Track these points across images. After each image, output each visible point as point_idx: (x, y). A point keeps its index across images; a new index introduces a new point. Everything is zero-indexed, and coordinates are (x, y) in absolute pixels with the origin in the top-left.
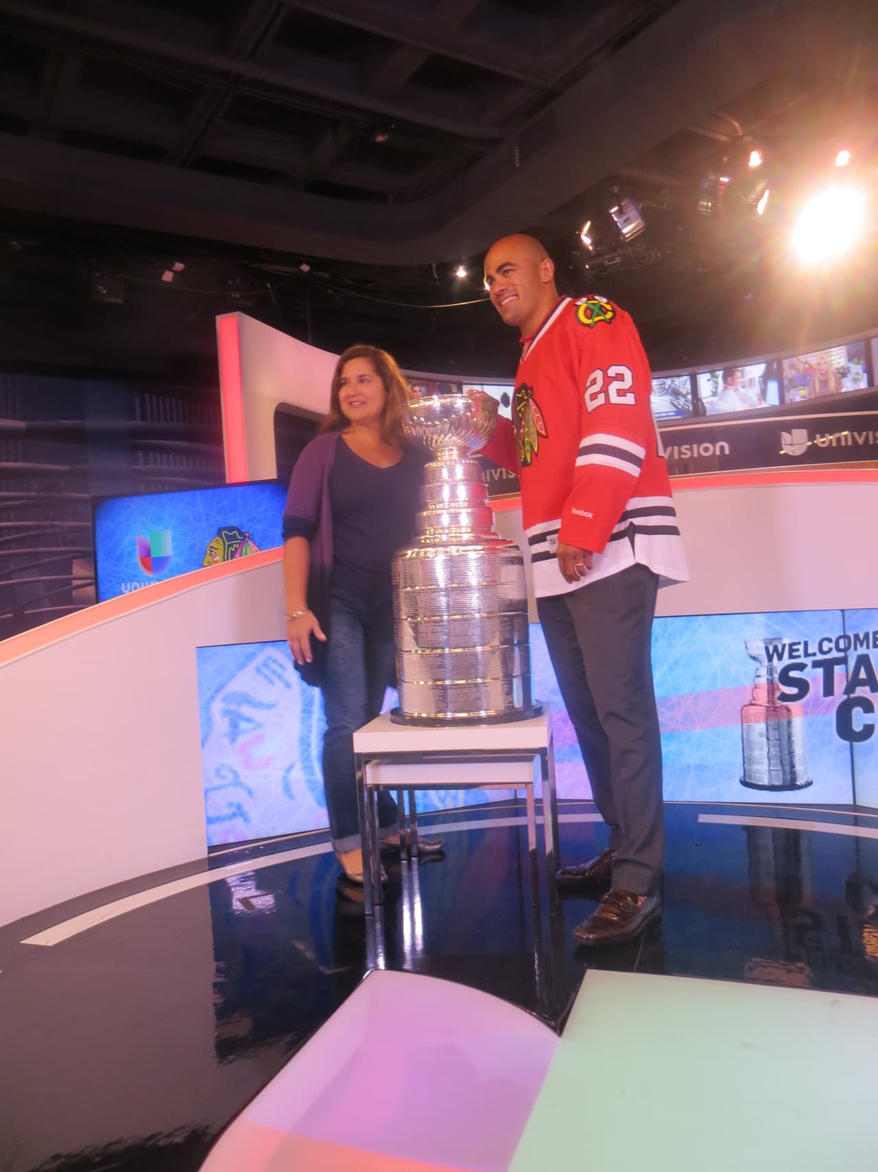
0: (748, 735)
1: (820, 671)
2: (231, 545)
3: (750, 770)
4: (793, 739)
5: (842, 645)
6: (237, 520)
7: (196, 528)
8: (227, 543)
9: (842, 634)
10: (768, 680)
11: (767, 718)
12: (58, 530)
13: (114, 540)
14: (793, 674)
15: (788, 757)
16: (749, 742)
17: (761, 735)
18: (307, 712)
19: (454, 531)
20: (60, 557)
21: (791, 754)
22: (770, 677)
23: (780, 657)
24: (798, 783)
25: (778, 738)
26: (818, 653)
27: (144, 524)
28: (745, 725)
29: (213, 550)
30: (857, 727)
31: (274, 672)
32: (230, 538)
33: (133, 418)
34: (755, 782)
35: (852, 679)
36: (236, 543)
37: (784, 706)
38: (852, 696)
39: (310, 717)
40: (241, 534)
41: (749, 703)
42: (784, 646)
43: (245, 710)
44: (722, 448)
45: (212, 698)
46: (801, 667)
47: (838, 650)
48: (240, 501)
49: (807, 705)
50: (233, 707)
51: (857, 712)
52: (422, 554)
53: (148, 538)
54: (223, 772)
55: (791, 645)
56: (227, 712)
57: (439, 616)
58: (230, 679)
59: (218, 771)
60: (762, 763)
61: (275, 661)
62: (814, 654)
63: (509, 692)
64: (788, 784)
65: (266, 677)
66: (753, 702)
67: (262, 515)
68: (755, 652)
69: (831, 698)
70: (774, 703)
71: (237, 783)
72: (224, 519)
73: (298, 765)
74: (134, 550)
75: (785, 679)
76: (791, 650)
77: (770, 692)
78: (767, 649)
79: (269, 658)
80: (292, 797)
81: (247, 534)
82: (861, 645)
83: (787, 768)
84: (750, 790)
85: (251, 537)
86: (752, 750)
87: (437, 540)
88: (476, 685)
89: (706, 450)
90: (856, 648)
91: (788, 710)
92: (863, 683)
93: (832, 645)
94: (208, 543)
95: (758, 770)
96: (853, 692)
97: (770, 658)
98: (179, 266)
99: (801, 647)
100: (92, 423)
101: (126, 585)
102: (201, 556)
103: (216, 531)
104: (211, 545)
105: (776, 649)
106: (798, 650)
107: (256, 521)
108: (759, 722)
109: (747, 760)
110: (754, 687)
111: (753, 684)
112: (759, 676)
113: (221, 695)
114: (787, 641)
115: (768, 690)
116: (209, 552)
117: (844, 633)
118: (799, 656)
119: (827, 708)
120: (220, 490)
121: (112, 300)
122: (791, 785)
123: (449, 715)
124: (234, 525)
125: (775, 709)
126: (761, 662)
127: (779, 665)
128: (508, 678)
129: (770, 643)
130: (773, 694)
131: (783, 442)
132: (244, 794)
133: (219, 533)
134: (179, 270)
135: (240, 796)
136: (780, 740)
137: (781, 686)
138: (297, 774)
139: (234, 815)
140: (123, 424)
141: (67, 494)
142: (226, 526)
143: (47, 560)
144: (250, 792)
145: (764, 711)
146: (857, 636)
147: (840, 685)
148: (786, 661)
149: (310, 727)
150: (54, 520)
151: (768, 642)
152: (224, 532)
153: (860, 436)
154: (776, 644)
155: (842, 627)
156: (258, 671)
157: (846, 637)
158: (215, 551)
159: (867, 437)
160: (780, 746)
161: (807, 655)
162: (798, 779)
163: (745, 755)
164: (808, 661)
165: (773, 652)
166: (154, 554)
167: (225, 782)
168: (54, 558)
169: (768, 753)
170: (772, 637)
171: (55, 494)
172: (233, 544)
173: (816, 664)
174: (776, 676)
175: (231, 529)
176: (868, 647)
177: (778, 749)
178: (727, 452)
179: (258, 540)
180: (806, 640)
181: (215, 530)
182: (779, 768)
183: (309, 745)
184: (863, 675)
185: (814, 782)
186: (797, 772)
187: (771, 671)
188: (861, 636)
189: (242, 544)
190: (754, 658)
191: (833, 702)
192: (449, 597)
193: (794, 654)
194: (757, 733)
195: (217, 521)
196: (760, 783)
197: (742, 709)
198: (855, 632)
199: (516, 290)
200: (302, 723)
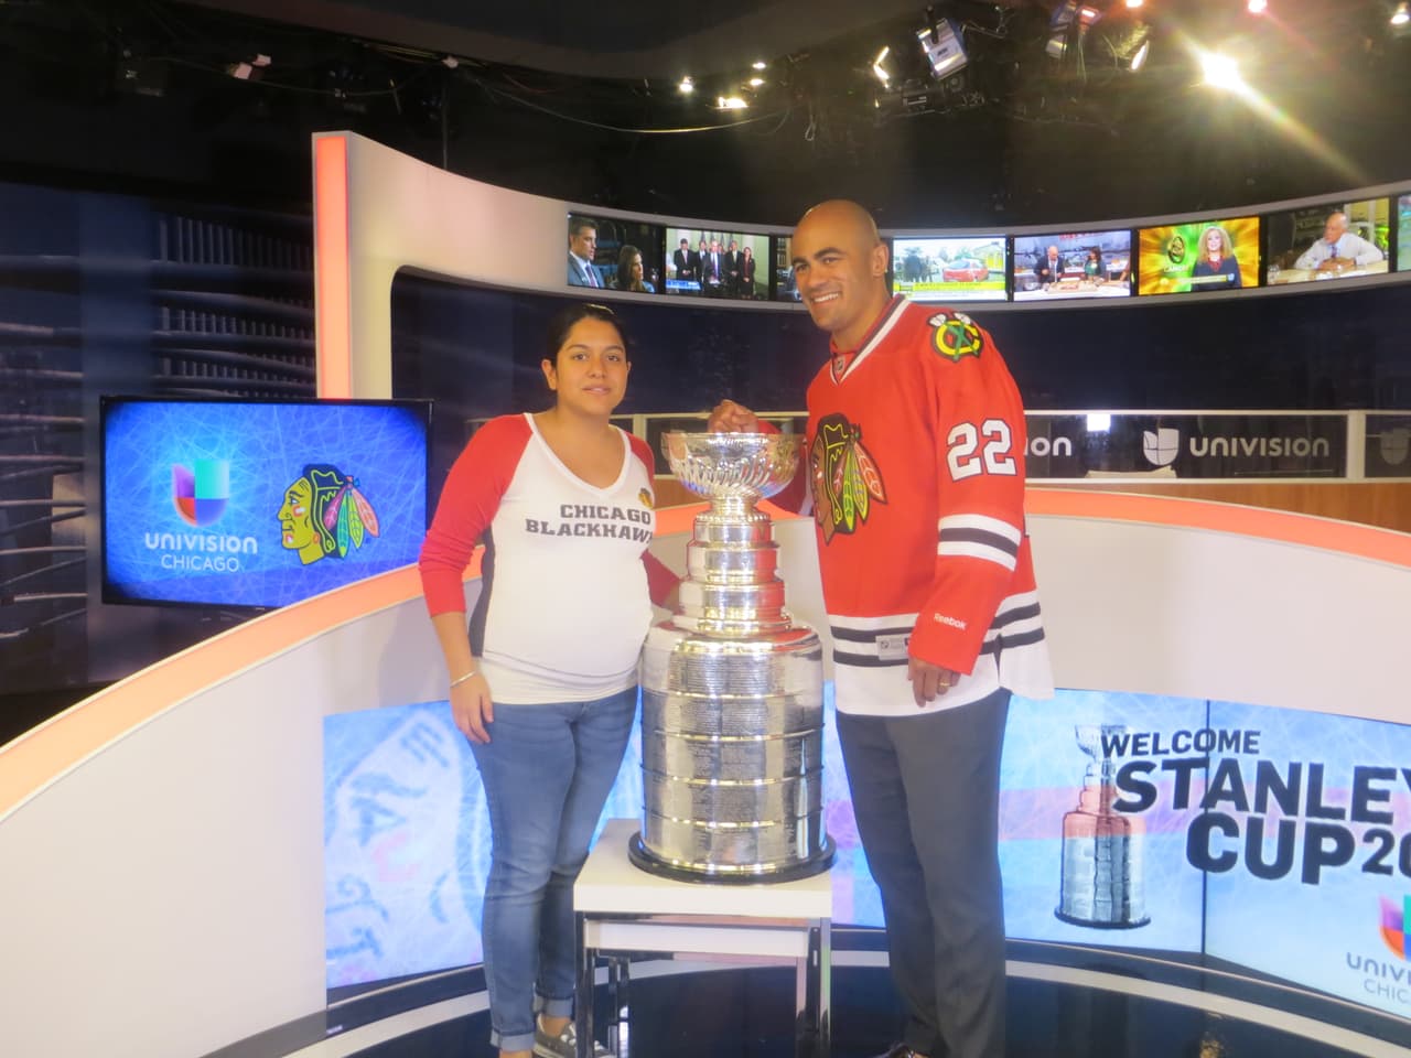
0: (1071, 850)
1: (1172, 775)
2: (321, 493)
3: (1069, 900)
4: (1129, 861)
5: (1203, 742)
6: (336, 454)
7: (269, 461)
8: (317, 489)
9: (1204, 727)
10: (1102, 781)
11: (1097, 830)
12: (32, 428)
13: (135, 466)
14: (1137, 776)
15: (1121, 885)
16: (1072, 862)
17: (1087, 854)
18: (469, 800)
19: (732, 617)
20: (33, 472)
21: (1125, 881)
22: (1105, 778)
23: (1121, 752)
24: (1132, 920)
25: (1109, 858)
26: (1171, 751)
27: (186, 446)
28: (1067, 839)
29: (295, 497)
30: (1215, 853)
31: (426, 746)
32: (322, 482)
33: (157, 255)
34: (1074, 915)
35: (1212, 788)
36: (333, 491)
37: (1121, 817)
38: (1211, 811)
39: (472, 809)
40: (341, 477)
41: (1072, 808)
42: (1127, 738)
43: (384, 799)
44: (1062, 446)
45: (339, 782)
46: (1148, 767)
47: (1198, 747)
48: (341, 427)
49: (1150, 818)
50: (367, 795)
51: (1216, 832)
52: (687, 649)
53: (190, 468)
54: (348, 887)
55: (1136, 737)
56: (359, 802)
57: (708, 735)
58: (364, 755)
59: (341, 884)
60: (1086, 891)
61: (428, 730)
62: (1166, 752)
63: (793, 839)
64: (1118, 920)
65: (416, 753)
66: (1080, 809)
67: (375, 453)
68: (1087, 743)
69: (1182, 811)
70: (1107, 812)
71: (367, 900)
72: (316, 451)
73: (454, 875)
74: (168, 485)
75: (1125, 781)
76: (1136, 744)
77: (1104, 797)
78: (1104, 739)
79: (421, 726)
80: (442, 919)
81: (350, 479)
82: (1229, 746)
83: (1119, 900)
84: (1068, 926)
85: (356, 484)
86: (1073, 872)
87: (708, 629)
88: (751, 831)
89: (1040, 447)
90: (1221, 749)
91: (1126, 823)
92: (1226, 796)
93: (1191, 741)
94: (287, 485)
95: (1081, 900)
96: (1213, 806)
97: (1107, 752)
98: (264, 60)
99: (1150, 741)
100: (91, 261)
101: (152, 536)
102: (275, 505)
103: (301, 469)
104: (292, 489)
105: (1116, 740)
106: (1145, 744)
107: (365, 460)
108: (1086, 835)
109: (1066, 885)
110: (1082, 789)
111: (1082, 784)
112: (1091, 775)
113: (351, 778)
114: (1131, 731)
115: (1101, 795)
116: (288, 500)
117: (1208, 724)
118: (1146, 753)
119: (1178, 824)
120: (311, 407)
121: (147, 91)
122: (1123, 923)
123: (712, 868)
124: (329, 463)
125: (1109, 820)
126: (1094, 757)
127: (1118, 762)
128: (792, 819)
129: (1109, 732)
130: (1108, 800)
131: (1145, 445)
132: (375, 915)
133: (306, 471)
134: (263, 64)
135: (370, 919)
136: (1112, 862)
137: (1119, 790)
138: (452, 889)
139: (362, 945)
140: (139, 264)
141: (49, 372)
142: (316, 462)
143: (13, 475)
144: (385, 914)
145: (1095, 822)
146: (1223, 734)
147: (1196, 795)
148: (1128, 758)
149: (473, 822)
150: (27, 413)
151: (1106, 730)
152: (313, 472)
153: (1249, 444)
154: (1116, 733)
155: (1205, 718)
156: (405, 743)
157: (1208, 731)
158: (300, 499)
159: (1258, 446)
160: (1111, 871)
161: (1156, 751)
162: (1132, 915)
163: (1065, 878)
164: (1158, 760)
165: (1113, 745)
166: (200, 494)
167: (352, 900)
168: (24, 473)
169: (1095, 878)
170: (1111, 723)
171: (29, 372)
172: (327, 491)
173: (1167, 765)
174: (1114, 777)
175: (325, 468)
176: (1237, 750)
177: (1109, 874)
178: (1068, 452)
179: (367, 488)
180: (1156, 731)
181: (299, 468)
182: (1109, 898)
183: (469, 847)
184: (1227, 786)
185: (1152, 919)
186: (1131, 906)
187: (1107, 770)
188: (1230, 735)
189: (341, 493)
190: (1086, 750)
191: (1184, 816)
192: (722, 711)
193: (1140, 749)
194: (1082, 852)
195: (303, 454)
196: (1082, 917)
197: (1065, 818)
198: (1223, 728)
199: (841, 286)
200: (462, 816)
